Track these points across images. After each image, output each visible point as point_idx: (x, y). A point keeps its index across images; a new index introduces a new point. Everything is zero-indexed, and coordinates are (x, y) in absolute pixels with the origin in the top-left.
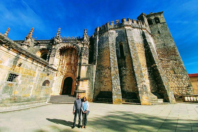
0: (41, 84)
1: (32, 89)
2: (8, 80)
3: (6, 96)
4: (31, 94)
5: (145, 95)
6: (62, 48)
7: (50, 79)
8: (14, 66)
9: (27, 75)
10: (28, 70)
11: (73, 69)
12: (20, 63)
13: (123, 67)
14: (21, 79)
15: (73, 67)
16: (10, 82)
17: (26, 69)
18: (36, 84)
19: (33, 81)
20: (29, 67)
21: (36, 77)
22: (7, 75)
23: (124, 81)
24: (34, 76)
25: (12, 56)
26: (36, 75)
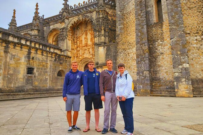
0: (56, 75)
1: (48, 80)
2: (27, 74)
3: (29, 87)
4: (48, 85)
5: (184, 83)
6: (72, 24)
7: (64, 68)
8: (29, 60)
9: (41, 67)
10: (41, 63)
11: (91, 53)
12: (33, 57)
13: (159, 41)
14: (37, 71)
15: (91, 50)
16: (30, 75)
17: (38, 62)
18: (51, 75)
19: (47, 72)
20: (41, 59)
21: (49, 68)
22: (26, 69)
23: (159, 63)
24: (47, 67)
25: (25, 52)
26: (49, 66)
